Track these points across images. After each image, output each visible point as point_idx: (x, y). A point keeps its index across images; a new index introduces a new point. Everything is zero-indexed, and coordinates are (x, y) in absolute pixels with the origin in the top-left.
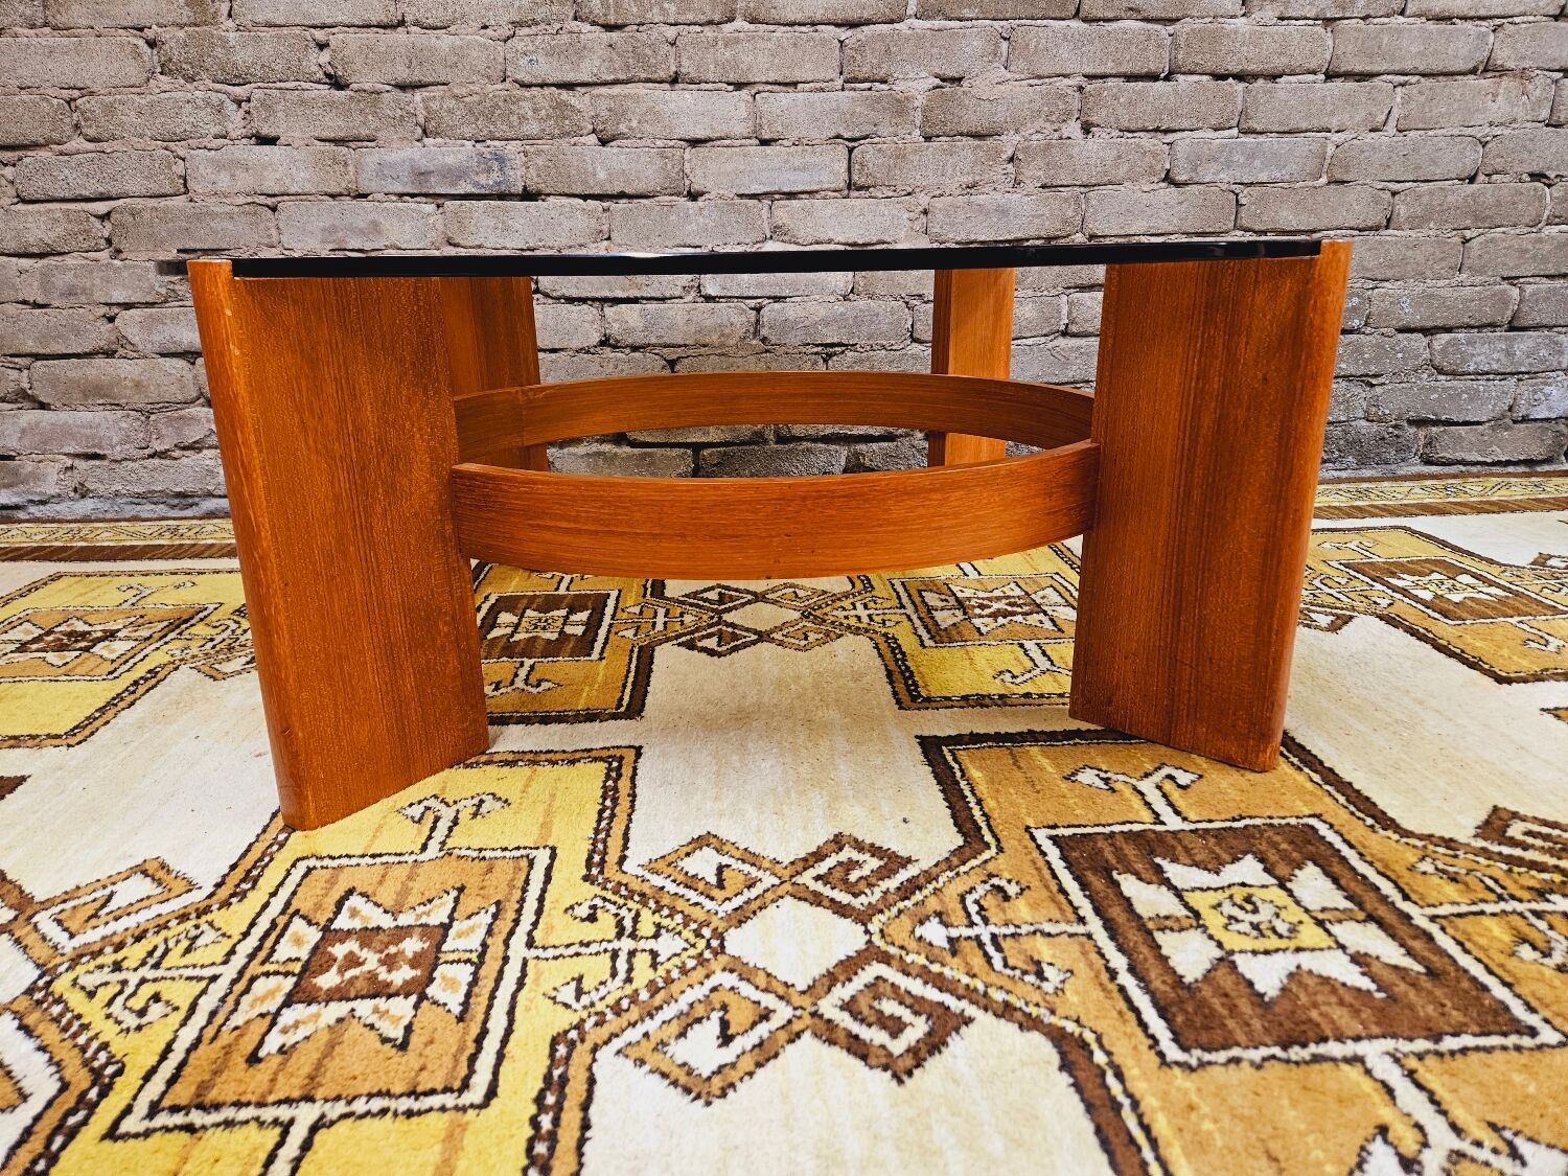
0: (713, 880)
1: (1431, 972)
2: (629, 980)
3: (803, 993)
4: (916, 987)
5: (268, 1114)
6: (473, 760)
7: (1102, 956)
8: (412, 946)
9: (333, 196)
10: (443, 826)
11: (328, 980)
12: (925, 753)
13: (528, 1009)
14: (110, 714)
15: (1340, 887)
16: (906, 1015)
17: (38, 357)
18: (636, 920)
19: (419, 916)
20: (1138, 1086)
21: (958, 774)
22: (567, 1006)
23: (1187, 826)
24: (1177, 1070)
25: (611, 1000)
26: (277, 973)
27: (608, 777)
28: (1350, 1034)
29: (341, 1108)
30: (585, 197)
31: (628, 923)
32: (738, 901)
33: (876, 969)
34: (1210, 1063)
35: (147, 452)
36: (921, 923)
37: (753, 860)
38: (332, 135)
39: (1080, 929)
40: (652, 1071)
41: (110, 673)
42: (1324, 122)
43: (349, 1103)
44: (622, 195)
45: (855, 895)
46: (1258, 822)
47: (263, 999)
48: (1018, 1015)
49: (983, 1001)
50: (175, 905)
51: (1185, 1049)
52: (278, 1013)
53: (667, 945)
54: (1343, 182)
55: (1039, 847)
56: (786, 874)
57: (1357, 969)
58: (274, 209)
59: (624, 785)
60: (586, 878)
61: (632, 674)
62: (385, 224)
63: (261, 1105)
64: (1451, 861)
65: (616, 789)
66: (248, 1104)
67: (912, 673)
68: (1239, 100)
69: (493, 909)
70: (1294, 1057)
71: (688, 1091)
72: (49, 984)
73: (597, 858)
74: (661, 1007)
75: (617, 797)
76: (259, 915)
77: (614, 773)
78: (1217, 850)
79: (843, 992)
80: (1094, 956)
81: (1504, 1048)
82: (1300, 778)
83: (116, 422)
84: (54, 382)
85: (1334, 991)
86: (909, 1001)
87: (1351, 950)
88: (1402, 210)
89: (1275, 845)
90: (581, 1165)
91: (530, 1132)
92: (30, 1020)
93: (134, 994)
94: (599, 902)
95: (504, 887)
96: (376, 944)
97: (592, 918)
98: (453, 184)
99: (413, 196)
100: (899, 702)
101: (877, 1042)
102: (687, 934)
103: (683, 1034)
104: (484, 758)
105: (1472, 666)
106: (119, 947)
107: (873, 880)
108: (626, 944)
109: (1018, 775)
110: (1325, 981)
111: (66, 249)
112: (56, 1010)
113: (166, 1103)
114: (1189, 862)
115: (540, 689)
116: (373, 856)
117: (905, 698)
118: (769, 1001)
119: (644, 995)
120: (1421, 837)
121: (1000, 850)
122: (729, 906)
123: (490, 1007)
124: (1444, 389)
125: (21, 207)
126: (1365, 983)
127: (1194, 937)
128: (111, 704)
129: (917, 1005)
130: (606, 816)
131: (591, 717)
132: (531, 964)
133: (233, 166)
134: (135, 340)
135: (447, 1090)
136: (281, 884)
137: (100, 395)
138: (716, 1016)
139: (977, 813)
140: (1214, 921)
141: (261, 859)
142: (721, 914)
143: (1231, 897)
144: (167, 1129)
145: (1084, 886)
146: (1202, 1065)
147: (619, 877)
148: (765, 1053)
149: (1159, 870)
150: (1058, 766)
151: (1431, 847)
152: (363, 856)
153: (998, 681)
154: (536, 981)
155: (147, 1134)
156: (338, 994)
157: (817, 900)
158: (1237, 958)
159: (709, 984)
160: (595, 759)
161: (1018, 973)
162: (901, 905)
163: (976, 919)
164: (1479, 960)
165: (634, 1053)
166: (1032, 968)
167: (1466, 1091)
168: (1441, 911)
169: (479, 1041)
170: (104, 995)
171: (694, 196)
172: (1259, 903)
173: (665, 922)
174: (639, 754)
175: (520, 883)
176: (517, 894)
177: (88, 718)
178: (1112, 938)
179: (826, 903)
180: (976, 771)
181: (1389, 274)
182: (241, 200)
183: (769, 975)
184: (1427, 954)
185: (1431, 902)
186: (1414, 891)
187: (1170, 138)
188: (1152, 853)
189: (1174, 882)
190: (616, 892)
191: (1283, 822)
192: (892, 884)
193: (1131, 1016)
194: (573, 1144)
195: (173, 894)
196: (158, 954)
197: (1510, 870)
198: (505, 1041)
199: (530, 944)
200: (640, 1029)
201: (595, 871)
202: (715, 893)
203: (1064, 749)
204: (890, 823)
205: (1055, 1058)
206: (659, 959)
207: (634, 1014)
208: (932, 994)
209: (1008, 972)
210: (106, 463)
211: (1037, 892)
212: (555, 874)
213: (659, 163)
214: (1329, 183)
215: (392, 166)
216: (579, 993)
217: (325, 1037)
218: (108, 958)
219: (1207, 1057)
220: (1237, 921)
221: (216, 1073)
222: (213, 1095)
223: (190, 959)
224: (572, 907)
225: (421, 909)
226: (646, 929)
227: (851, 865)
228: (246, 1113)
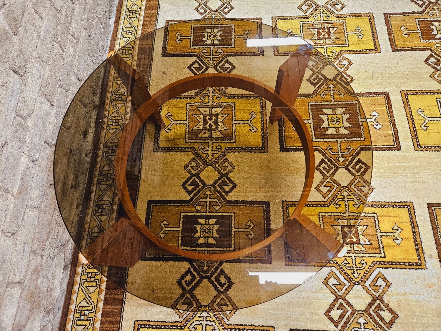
0: (329, 188)
2: (353, 199)
8: (346, 230)
15: (327, 108)
18: (340, 198)
22: (359, 206)
23: (311, 120)
24: (366, 140)
25: (358, 201)
28: (358, 121)
29: (378, 231)
33: (350, 168)
34: (364, 136)
36: (339, 161)
37: (323, 182)
39: (338, 142)
47: (360, 248)
51: (361, 138)
52: (362, 244)
53: (345, 194)
55: (317, 141)
56: (326, 177)
63: (378, 240)
64: (321, 93)
69: (337, 220)
70: (362, 128)
71: (373, 191)
72: (357, 282)
74: (358, 194)
78: (318, 119)
79: (355, 172)
81: (359, 107)
87: (342, 113)
89: (316, 111)
90: (385, 202)
91: (381, 208)
92: (365, 280)
95: (331, 219)
102: (342, 191)
103: (364, 191)
105: (255, 55)
106: (348, 276)
108: (346, 199)
109: (295, 139)
112: (363, 277)
113: (379, 252)
114: (322, 123)
119: (357, 196)
120: (314, 93)
121: (319, 147)
122: (335, 186)
127: (340, 129)
130: (309, 205)
131: (268, 211)
132: (350, 212)
135: (374, 218)
138: (360, 188)
140: (336, 126)
143: (331, 122)
147: (328, 202)
148: (366, 182)
149: (324, 128)
151: (317, 93)
154: (353, 211)
155: (384, 252)
156: (358, 237)
158: (344, 126)
159: (353, 188)
160: (288, 209)
162: (335, 163)
163: (337, 154)
164: (343, 101)
166: (348, 149)
168: (333, 100)
169: (366, 216)
170: (359, 272)
172: (332, 119)
173: (340, 194)
175: (330, 217)
178: (340, 138)
179: (334, 172)
180: (293, 145)
183: (351, 181)
184: (342, 106)
185: (331, 100)
186: (328, 101)
188: (319, 127)
189: (327, 127)
190: (333, 202)
191: (310, 107)
192: (329, 163)
196: (350, 268)
197: (323, 87)
198: (366, 213)
199: (345, 213)
200: (363, 196)
201: (326, 205)
202: (332, 187)
203: (285, 129)
206: (348, 195)
209: (348, 152)
212: (327, 212)
216: (356, 205)
217: (366, 236)
221: (373, 248)
222: (377, 247)
223: (351, 262)
225: (337, 231)
226: (342, 197)
227: (324, 168)
228: (380, 242)
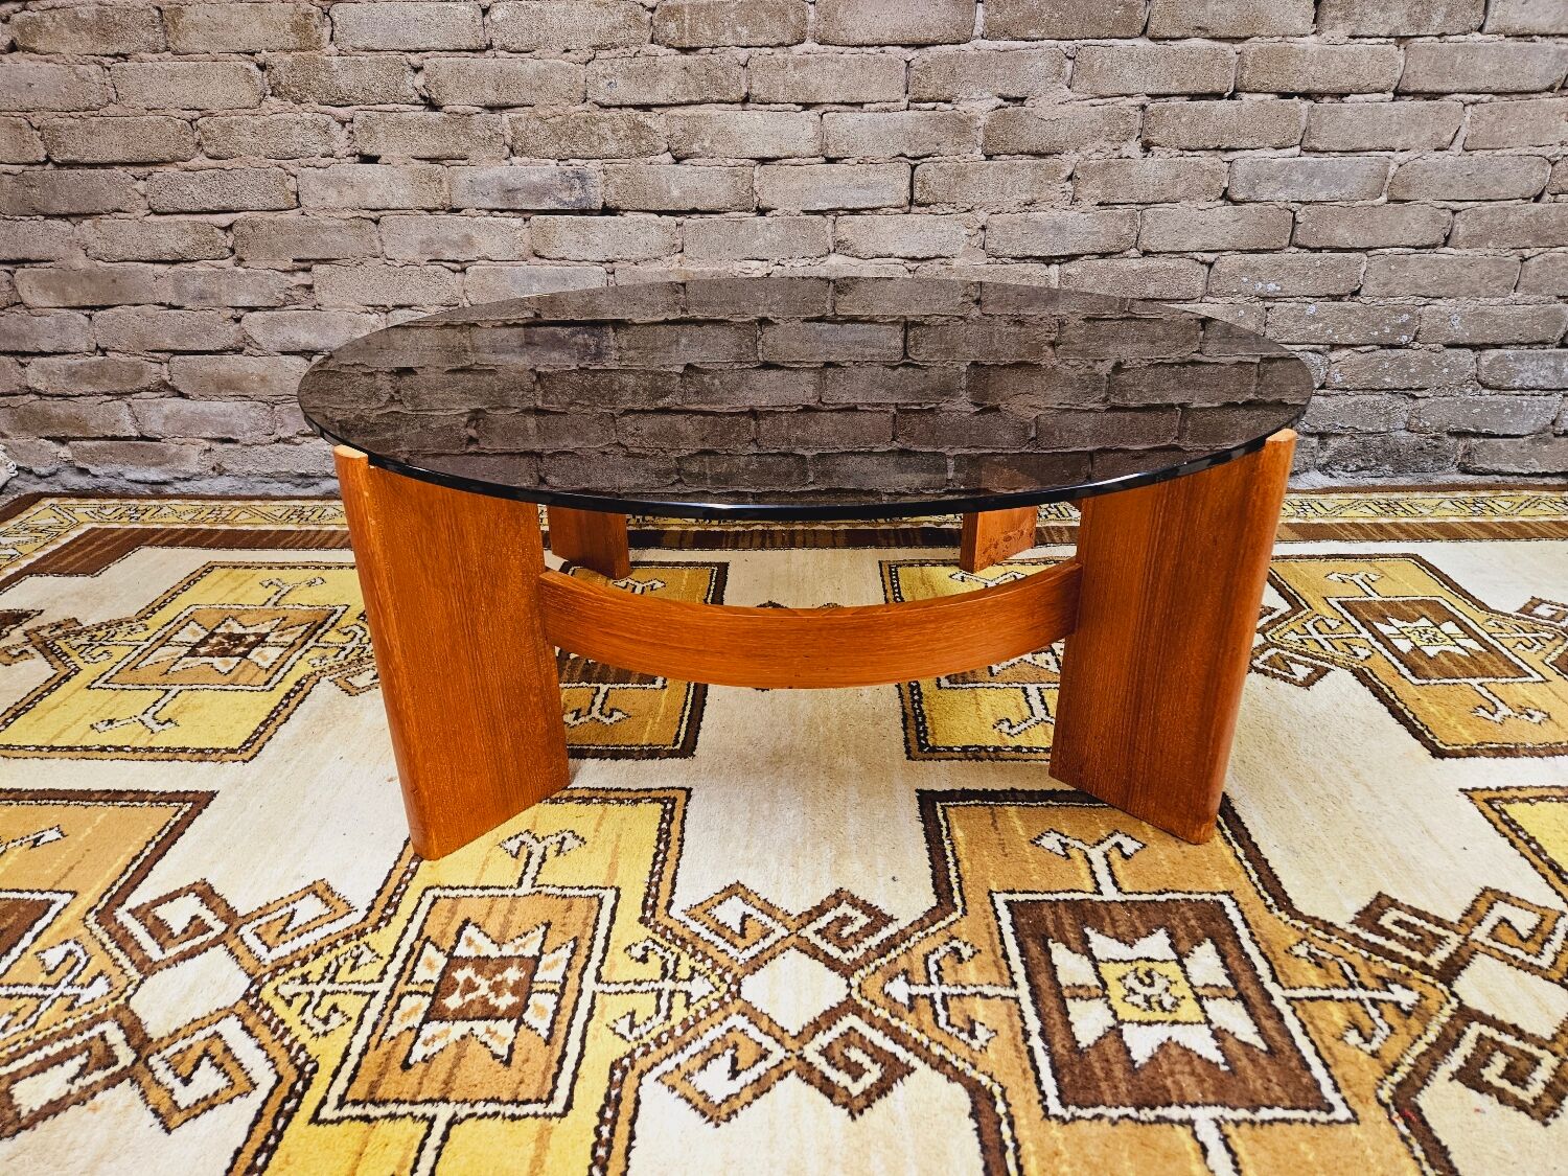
0: (737, 929)
1: (1271, 1052)
2: (668, 1017)
3: (794, 1037)
4: (878, 1038)
5: (419, 1110)
6: (557, 795)
7: (1022, 1018)
8: (513, 974)
9: (429, 211)
10: (535, 860)
11: (453, 1002)
12: (922, 809)
13: (595, 1037)
14: (272, 728)
15: (1225, 965)
16: (866, 1061)
17: (176, 353)
18: (676, 964)
19: (517, 948)
20: (1023, 1133)
21: (945, 833)
22: (623, 1037)
23: (1120, 898)
24: (1054, 1122)
25: (654, 1034)
26: (417, 993)
27: (663, 819)
28: (1191, 1100)
29: (466, 1110)
30: (660, 213)
31: (670, 966)
32: (755, 950)
33: (851, 1020)
34: (1080, 1118)
35: (273, 438)
36: (891, 980)
37: (769, 911)
38: (427, 155)
39: (1011, 993)
40: (680, 1097)
41: (267, 683)
42: (1388, 142)
43: (472, 1106)
44: (694, 211)
45: (844, 951)
46: (1178, 896)
47: (408, 1015)
48: (949, 1067)
49: (925, 1054)
50: (340, 925)
51: (1064, 1105)
52: (420, 1029)
53: (699, 987)
54: (1403, 201)
55: (996, 910)
56: (794, 926)
57: (1214, 1043)
58: (377, 222)
59: (675, 828)
60: (642, 920)
61: (689, 707)
62: (477, 237)
63: (413, 1103)
64: (1323, 944)
65: (668, 832)
66: (404, 1102)
67: (924, 718)
68: (1304, 119)
69: (571, 945)
70: (1143, 1118)
71: (704, 1114)
72: (258, 992)
73: (650, 901)
74: (689, 1043)
75: (668, 842)
76: (401, 939)
77: (667, 817)
78: (1138, 923)
79: (823, 1039)
80: (1016, 1019)
81: (1304, 1121)
82: (1227, 852)
83: (246, 411)
84: (191, 375)
85: (1190, 1062)
86: (870, 1050)
87: (1214, 1027)
88: (1461, 229)
89: (1185, 920)
90: (628, 1167)
91: (594, 1139)
92: (250, 1022)
93: (318, 1005)
94: (650, 944)
95: (579, 925)
96: (487, 972)
97: (644, 959)
98: (539, 201)
99: (502, 211)
100: (908, 751)
101: (841, 1084)
102: (714, 978)
103: (704, 1067)
104: (566, 794)
105: (1417, 734)
106: (304, 962)
107: (860, 937)
108: (668, 985)
109: (994, 836)
110: (1186, 1051)
111: (195, 257)
112: (266, 1015)
113: (349, 1097)
114: (1111, 933)
115: (612, 720)
116: (483, 888)
117: (914, 746)
118: (768, 1043)
119: (679, 1032)
120: (1307, 919)
121: (965, 912)
122: (747, 954)
123: (568, 1033)
124: (1488, 404)
125: (153, 218)
126: (1217, 1057)
127: (1098, 1006)
128: (270, 718)
129: (877, 1054)
130: (659, 859)
131: (653, 753)
132: (599, 996)
133: (340, 183)
134: (260, 340)
135: (539, 1100)
136: (415, 912)
137: (228, 386)
138: (729, 1052)
139: (953, 874)
140: (1116, 991)
141: (399, 887)
142: (741, 962)
143: (1136, 970)
144: (352, 1119)
145: (1023, 952)
146: (1074, 1119)
147: (666, 921)
148: (761, 1087)
149: (1086, 939)
150: (1028, 829)
151: (1312, 930)
152: (475, 888)
153: (996, 731)
154: (602, 1012)
155: (339, 1121)
156: (461, 1015)
157: (814, 953)
158: (1125, 1027)
159: (727, 1024)
160: (654, 800)
161: (955, 1030)
162: (878, 962)
163: (934, 978)
164: (1312, 1042)
165: (669, 1080)
166: (967, 1027)
167: (1262, 1155)
168: (1299, 994)
169: (560, 1061)
170: (299, 1003)
171: (762, 212)
172: (1156, 978)
173: (699, 966)
174: (688, 797)
175: (591, 922)
176: (590, 931)
177: (255, 732)
178: (1034, 1003)
179: (821, 957)
180: (960, 829)
181: (1442, 292)
182: (348, 214)
183: (771, 1020)
184: (1273, 1033)
185: (1293, 984)
186: (1283, 972)
187: (1230, 156)
188: (1085, 923)
189: (1095, 953)
190: (663, 936)
191: (1199, 897)
192: (873, 941)
193: (1031, 1074)
194: (623, 1151)
195: (338, 915)
196: (332, 969)
197: (1369, 959)
198: (578, 1064)
199: (598, 979)
200: (674, 1060)
201: (648, 914)
202: (739, 941)
203: (1038, 810)
204: (881, 881)
205: (967, 1106)
206: (692, 1000)
207: (670, 1048)
208: (889, 1045)
209: (949, 1029)
210: (238, 446)
211: (986, 957)
212: (618, 914)
213: (730, 181)
214: (1389, 201)
215: (482, 183)
216: (632, 1026)
217: (453, 1050)
218: (297, 972)
219: (1079, 1112)
220: (1135, 993)
221: (381, 1075)
222: (380, 1093)
223: (355, 976)
224: (630, 948)
225: (518, 941)
226: (684, 972)
227: (845, 920)
228: (404, 1109)
